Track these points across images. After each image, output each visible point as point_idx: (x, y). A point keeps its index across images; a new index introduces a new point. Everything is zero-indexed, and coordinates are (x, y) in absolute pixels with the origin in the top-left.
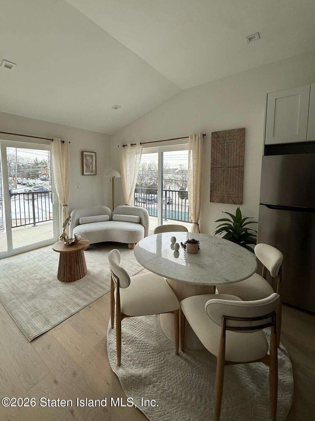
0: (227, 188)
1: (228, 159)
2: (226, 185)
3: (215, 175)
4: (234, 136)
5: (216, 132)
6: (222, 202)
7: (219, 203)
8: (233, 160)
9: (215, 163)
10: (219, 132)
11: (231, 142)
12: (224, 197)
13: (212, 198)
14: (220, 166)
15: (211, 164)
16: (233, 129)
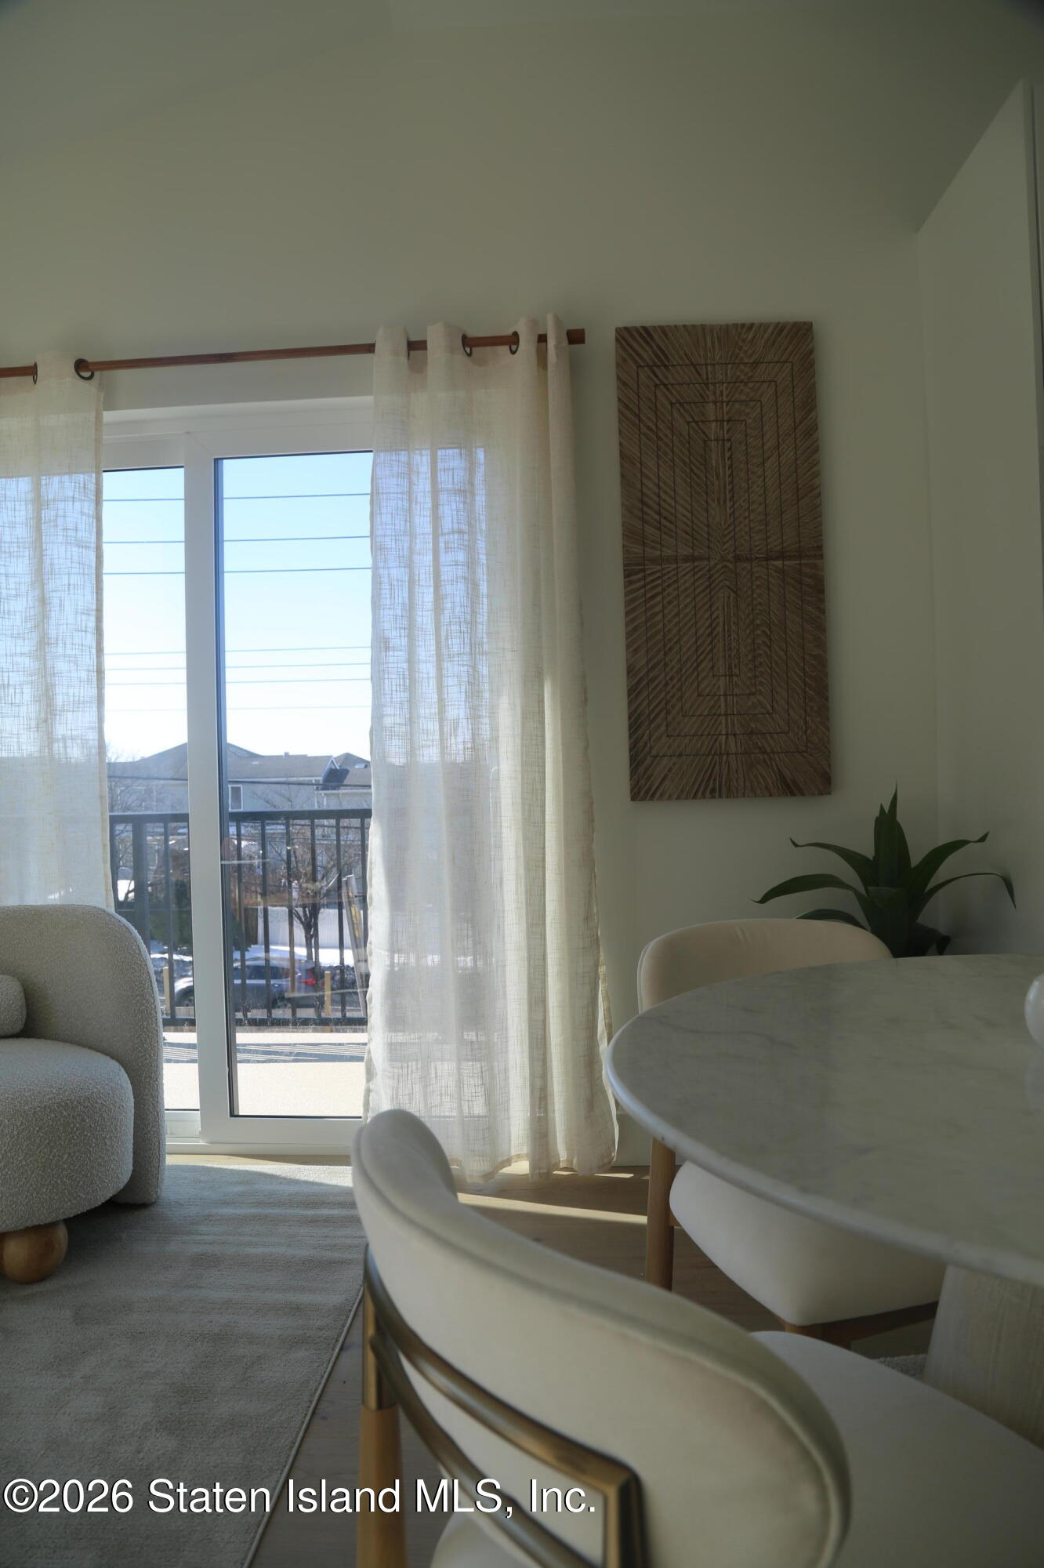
0: (736, 691)
1: (729, 504)
2: (731, 676)
3: (658, 608)
4: (755, 364)
5: (644, 328)
6: (713, 791)
7: (695, 797)
8: (761, 509)
9: (649, 530)
10: (664, 330)
11: (744, 398)
12: (721, 754)
13: (641, 770)
14: (685, 551)
15: (625, 536)
16: (748, 321)
